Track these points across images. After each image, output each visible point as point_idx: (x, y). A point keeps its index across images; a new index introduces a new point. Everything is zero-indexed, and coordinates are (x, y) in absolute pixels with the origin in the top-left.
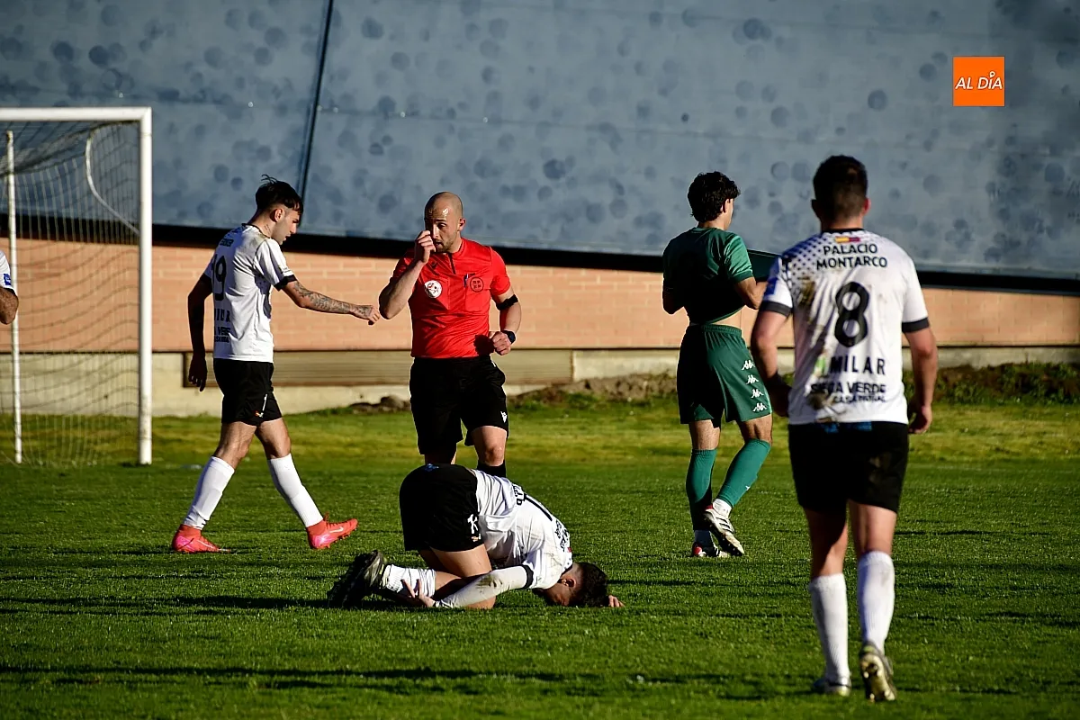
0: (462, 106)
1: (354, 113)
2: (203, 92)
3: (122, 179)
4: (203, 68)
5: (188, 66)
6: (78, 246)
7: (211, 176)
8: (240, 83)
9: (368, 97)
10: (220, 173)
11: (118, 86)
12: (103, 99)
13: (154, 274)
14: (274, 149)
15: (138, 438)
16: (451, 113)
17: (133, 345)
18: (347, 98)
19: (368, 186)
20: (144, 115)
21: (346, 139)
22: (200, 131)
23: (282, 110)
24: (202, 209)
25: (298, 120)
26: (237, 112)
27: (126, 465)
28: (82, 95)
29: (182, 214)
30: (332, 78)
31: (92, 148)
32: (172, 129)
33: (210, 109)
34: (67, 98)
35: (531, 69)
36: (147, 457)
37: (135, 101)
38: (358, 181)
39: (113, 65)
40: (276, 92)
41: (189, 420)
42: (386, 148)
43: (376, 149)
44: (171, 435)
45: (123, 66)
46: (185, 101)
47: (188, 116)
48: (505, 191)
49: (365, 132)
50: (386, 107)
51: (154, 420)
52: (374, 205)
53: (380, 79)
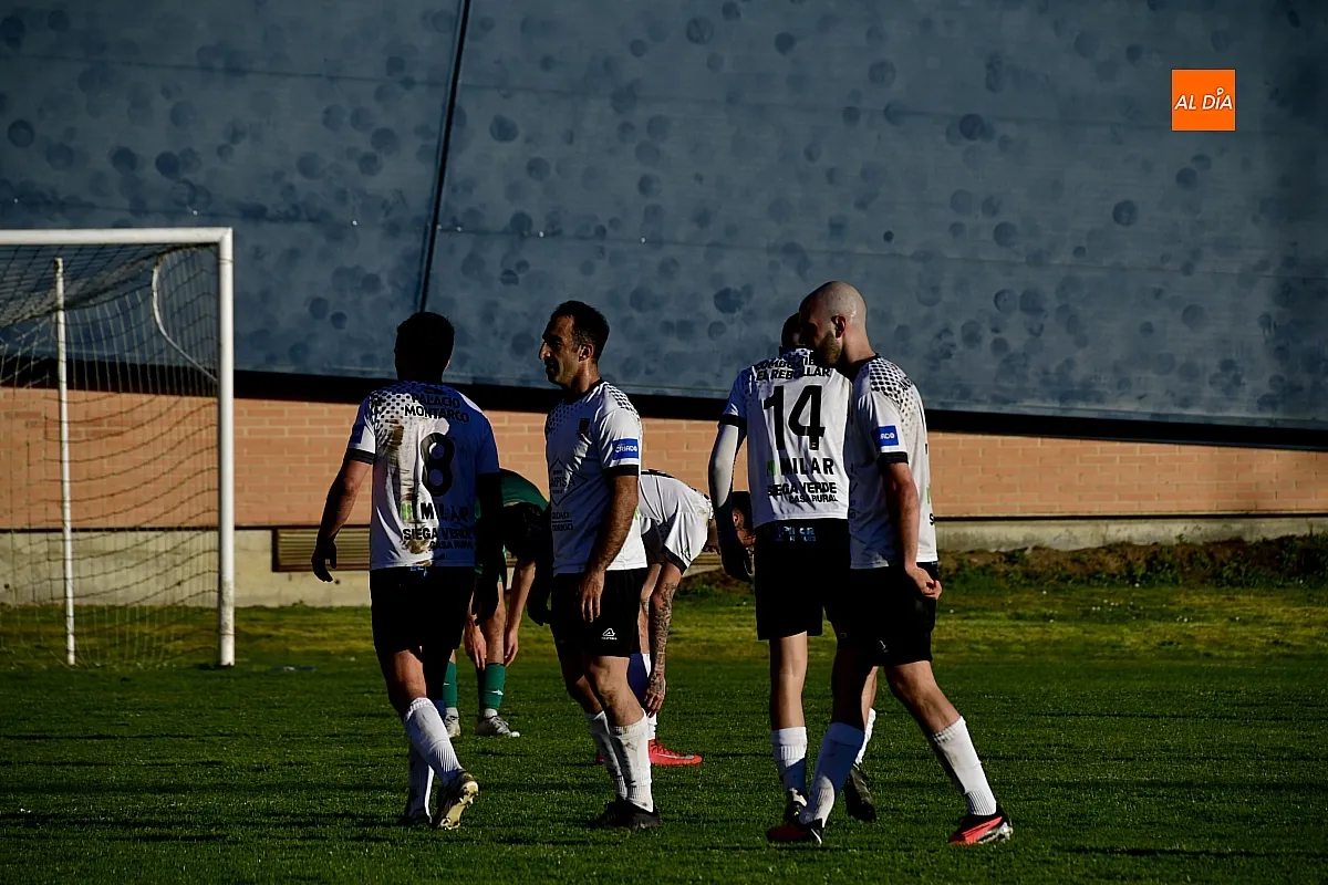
0: (613, 222)
1: (481, 233)
2: (295, 207)
3: (198, 315)
4: (297, 179)
5: (278, 176)
6: (145, 398)
7: (306, 310)
8: (341, 196)
9: (500, 213)
10: (317, 307)
11: (192, 203)
12: (172, 219)
13: (236, 432)
14: (384, 278)
15: (218, 632)
16: (601, 232)
17: (211, 519)
18: (471, 213)
19: (499, 322)
20: (225, 236)
21: (473, 264)
22: (293, 255)
23: (393, 229)
24: (297, 351)
25: (412, 242)
26: (338, 233)
27: (204, 667)
28: (147, 213)
29: (271, 359)
30: (454, 190)
31: (160, 275)
32: (258, 254)
33: (304, 228)
34: (127, 215)
35: (699, 178)
36: (229, 657)
37: (213, 220)
38: (488, 317)
39: (187, 176)
40: (386, 207)
41: (281, 610)
42: (521, 276)
43: (509, 277)
44: (260, 630)
45: (199, 177)
46: (273, 220)
47: (278, 237)
48: (668, 327)
49: (495, 254)
50: (520, 225)
51: (237, 611)
52: (507, 345)
53: (514, 191)
